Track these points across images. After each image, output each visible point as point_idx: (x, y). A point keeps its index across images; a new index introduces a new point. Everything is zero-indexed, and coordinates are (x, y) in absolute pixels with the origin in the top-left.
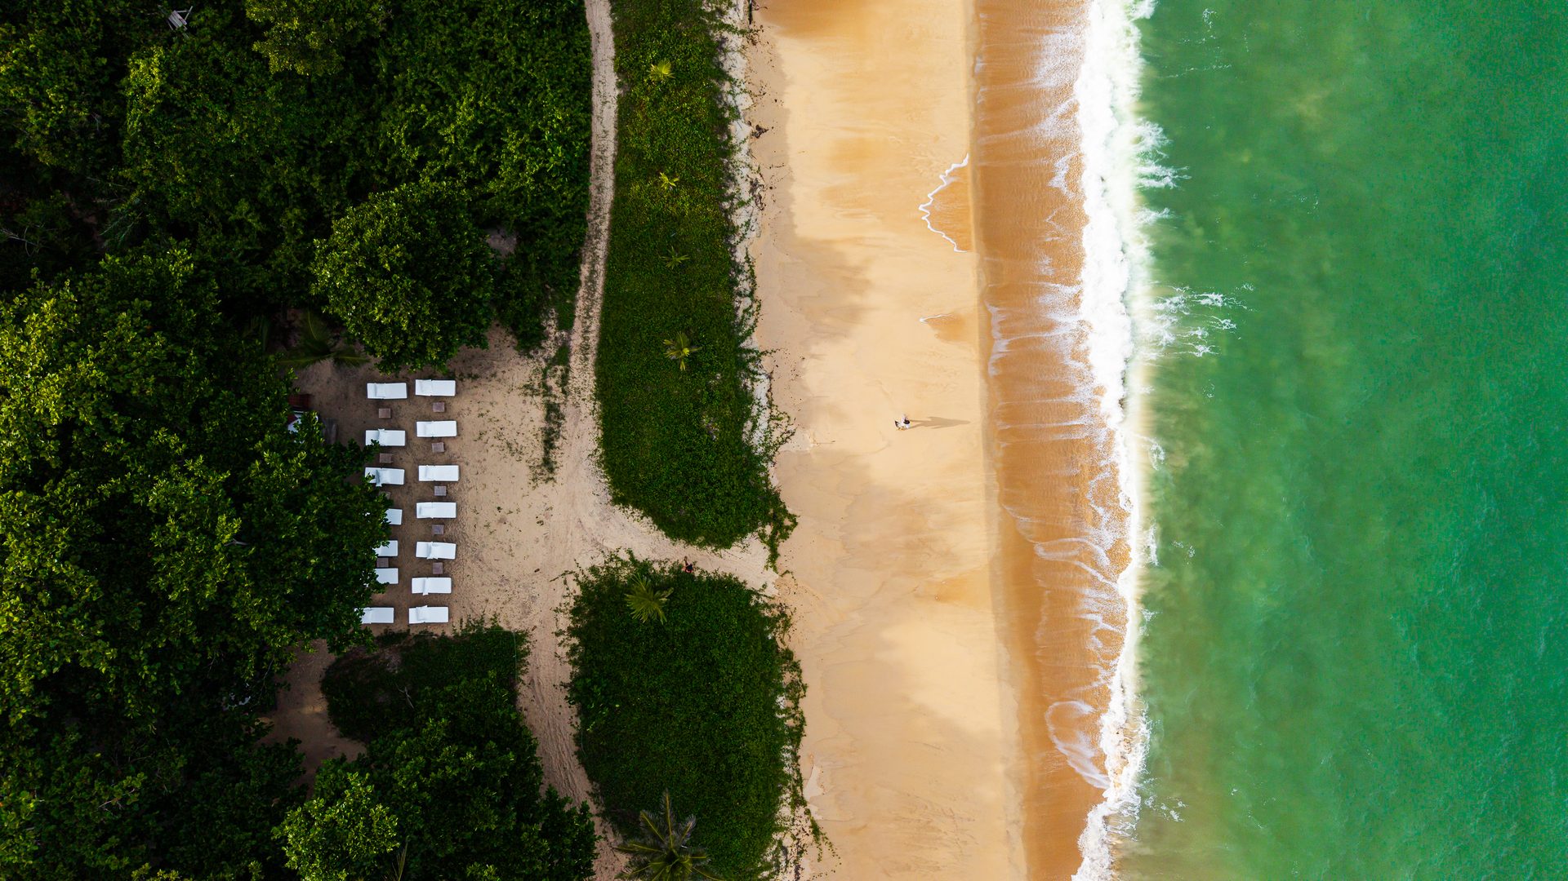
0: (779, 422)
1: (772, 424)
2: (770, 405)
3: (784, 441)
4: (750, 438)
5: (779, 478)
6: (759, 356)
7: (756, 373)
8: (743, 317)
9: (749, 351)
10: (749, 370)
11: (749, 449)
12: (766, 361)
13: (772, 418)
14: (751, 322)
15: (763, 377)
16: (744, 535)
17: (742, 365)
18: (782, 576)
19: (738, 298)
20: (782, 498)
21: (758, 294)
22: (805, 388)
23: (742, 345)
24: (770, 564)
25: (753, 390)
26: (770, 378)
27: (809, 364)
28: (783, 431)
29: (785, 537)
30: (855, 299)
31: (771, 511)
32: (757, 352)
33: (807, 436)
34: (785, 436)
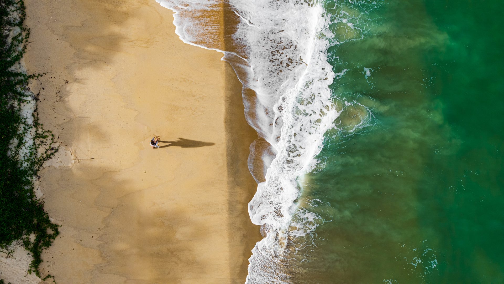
0: (44, 140)
1: (38, 141)
2: (36, 124)
3: (49, 157)
4: (17, 154)
5: (42, 191)
6: (27, 79)
7: (23, 95)
8: (12, 44)
9: (17, 75)
10: (15, 92)
11: (15, 163)
12: (33, 84)
13: (37, 136)
14: (20, 48)
15: (29, 98)
16: (9, 242)
17: (10, 87)
18: (44, 279)
19: (8, 27)
20: (46, 208)
21: (28, 23)
22: (68, 109)
23: (10, 69)
24: (33, 269)
25: (20, 110)
26: (36, 99)
27: (73, 87)
28: (47, 148)
29: (48, 244)
30: (116, 29)
31: (35, 221)
32: (25, 76)
33: (69, 153)
34: (49, 152)
